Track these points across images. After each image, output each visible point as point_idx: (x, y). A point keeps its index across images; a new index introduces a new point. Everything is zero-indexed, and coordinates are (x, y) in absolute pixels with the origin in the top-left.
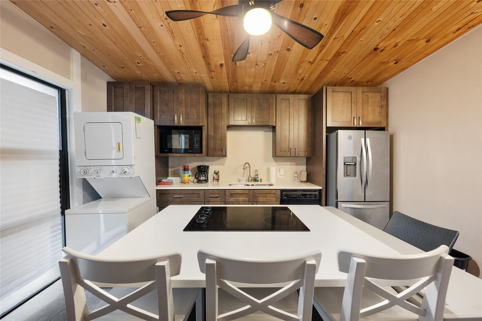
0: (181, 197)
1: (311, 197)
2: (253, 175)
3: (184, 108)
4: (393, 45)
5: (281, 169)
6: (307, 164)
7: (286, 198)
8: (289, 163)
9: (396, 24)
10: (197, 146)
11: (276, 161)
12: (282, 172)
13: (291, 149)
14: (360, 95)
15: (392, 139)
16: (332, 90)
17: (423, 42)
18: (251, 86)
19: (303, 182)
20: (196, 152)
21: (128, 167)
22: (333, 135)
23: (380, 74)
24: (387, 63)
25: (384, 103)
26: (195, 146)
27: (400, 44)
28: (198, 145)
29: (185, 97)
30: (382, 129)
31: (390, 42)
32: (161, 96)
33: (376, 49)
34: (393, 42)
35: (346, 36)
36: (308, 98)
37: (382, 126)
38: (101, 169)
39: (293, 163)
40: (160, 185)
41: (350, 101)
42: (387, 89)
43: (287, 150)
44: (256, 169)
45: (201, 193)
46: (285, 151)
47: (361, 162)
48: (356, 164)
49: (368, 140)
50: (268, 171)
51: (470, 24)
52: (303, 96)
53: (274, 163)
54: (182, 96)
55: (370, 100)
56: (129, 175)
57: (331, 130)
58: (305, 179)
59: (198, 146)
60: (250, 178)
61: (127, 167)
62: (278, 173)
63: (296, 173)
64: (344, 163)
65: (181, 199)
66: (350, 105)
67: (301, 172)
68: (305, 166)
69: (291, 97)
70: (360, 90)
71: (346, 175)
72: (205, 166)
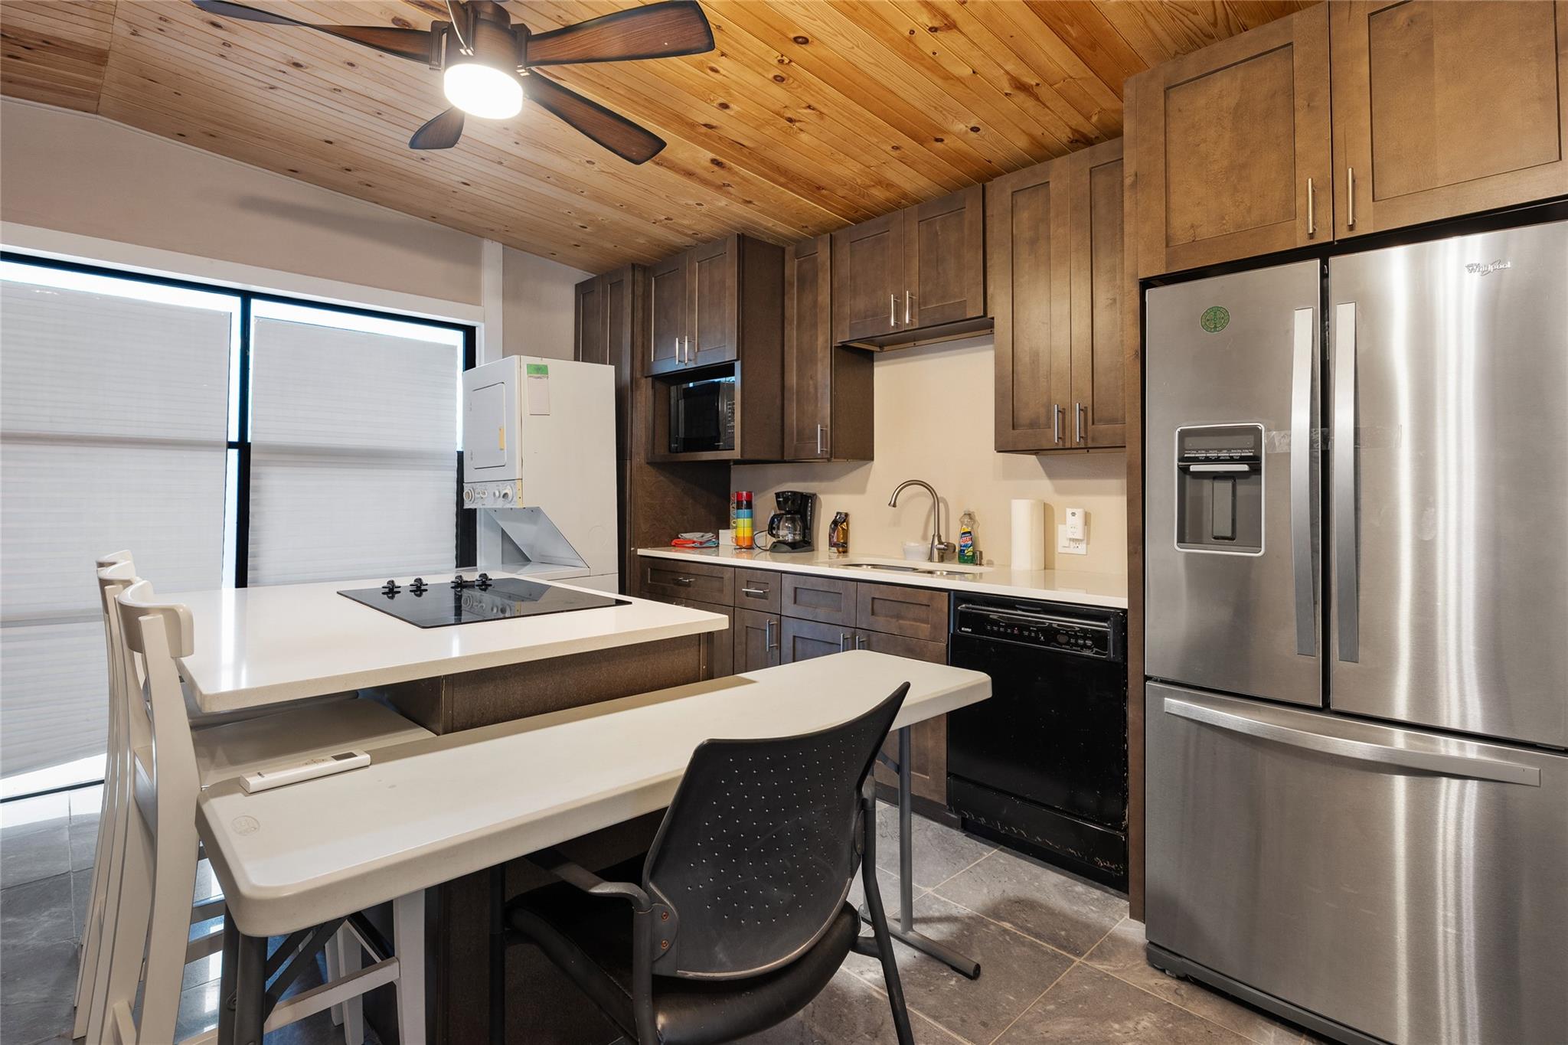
1: (1077, 645)
3: (696, 316)
7: (970, 630)
11: (1051, 475)
26: (729, 428)
29: (698, 281)
32: (658, 292)
38: (485, 489)
40: (674, 546)
41: (1282, 98)
43: (1043, 420)
45: (728, 575)
46: (1033, 425)
48: (1256, 469)
53: (1044, 484)
54: (693, 282)
56: (513, 503)
61: (510, 485)
62: (1061, 528)
64: (1184, 469)
66: (1284, 125)
72: (804, 495)
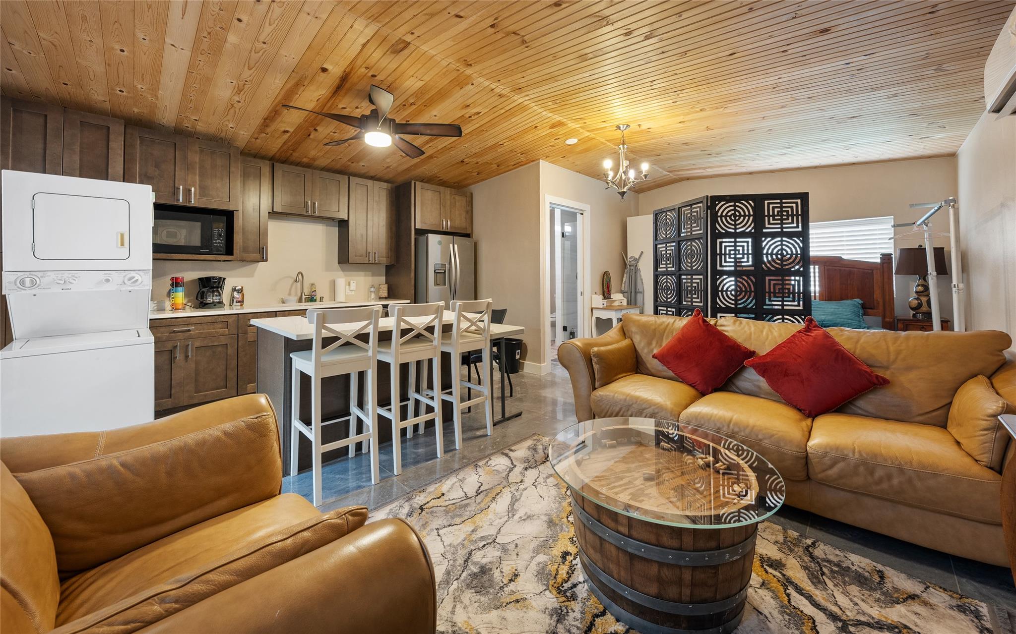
0: (189, 330)
2: (307, 291)
3: (197, 177)
4: (475, 162)
5: (352, 282)
6: (387, 274)
8: (362, 273)
9: (477, 151)
10: (219, 243)
11: (343, 270)
12: (353, 285)
13: (369, 253)
14: (448, 197)
15: (476, 246)
16: (422, 186)
17: (495, 166)
18: (314, 159)
19: (382, 298)
20: (216, 253)
21: (140, 272)
22: (422, 239)
23: (465, 179)
24: (472, 172)
25: (469, 208)
26: (216, 243)
27: (480, 163)
28: (221, 240)
29: (199, 159)
30: (468, 235)
31: (473, 160)
32: (144, 147)
33: (462, 161)
34: (475, 160)
35: (439, 148)
36: (391, 188)
37: (468, 232)
38: (74, 276)
39: (367, 273)
41: (438, 201)
42: (472, 194)
43: (364, 255)
44: (312, 282)
45: (231, 320)
46: (361, 256)
47: (449, 269)
48: (445, 271)
49: (456, 246)
50: (333, 284)
51: (520, 164)
52: (385, 185)
53: (341, 273)
54: (194, 157)
55: (457, 203)
56: (141, 286)
57: (421, 232)
58: (385, 294)
59: (221, 243)
60: (304, 297)
61: (136, 273)
62: (347, 287)
63: (373, 286)
64: (435, 271)
65: (188, 333)
66: (438, 207)
67: (380, 285)
68: (385, 277)
69: (370, 183)
70: (448, 191)
71: (436, 284)
72: (220, 278)
